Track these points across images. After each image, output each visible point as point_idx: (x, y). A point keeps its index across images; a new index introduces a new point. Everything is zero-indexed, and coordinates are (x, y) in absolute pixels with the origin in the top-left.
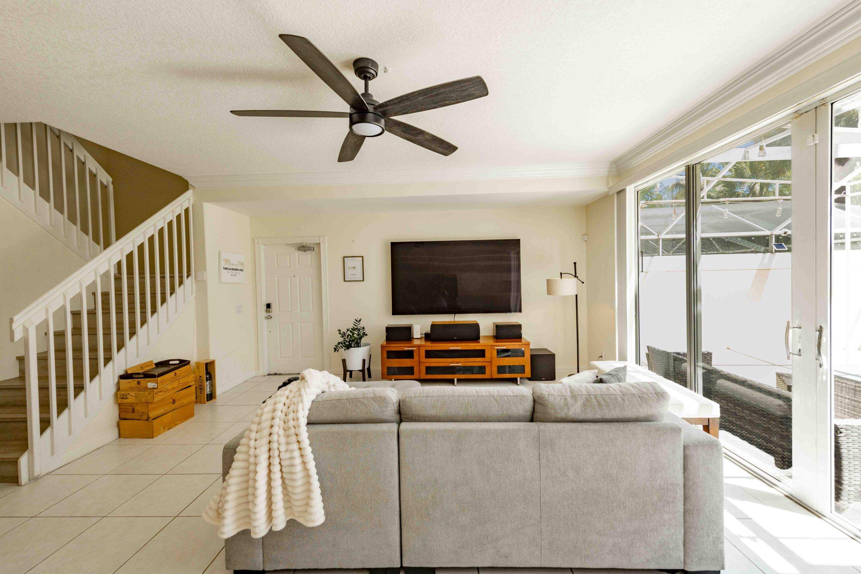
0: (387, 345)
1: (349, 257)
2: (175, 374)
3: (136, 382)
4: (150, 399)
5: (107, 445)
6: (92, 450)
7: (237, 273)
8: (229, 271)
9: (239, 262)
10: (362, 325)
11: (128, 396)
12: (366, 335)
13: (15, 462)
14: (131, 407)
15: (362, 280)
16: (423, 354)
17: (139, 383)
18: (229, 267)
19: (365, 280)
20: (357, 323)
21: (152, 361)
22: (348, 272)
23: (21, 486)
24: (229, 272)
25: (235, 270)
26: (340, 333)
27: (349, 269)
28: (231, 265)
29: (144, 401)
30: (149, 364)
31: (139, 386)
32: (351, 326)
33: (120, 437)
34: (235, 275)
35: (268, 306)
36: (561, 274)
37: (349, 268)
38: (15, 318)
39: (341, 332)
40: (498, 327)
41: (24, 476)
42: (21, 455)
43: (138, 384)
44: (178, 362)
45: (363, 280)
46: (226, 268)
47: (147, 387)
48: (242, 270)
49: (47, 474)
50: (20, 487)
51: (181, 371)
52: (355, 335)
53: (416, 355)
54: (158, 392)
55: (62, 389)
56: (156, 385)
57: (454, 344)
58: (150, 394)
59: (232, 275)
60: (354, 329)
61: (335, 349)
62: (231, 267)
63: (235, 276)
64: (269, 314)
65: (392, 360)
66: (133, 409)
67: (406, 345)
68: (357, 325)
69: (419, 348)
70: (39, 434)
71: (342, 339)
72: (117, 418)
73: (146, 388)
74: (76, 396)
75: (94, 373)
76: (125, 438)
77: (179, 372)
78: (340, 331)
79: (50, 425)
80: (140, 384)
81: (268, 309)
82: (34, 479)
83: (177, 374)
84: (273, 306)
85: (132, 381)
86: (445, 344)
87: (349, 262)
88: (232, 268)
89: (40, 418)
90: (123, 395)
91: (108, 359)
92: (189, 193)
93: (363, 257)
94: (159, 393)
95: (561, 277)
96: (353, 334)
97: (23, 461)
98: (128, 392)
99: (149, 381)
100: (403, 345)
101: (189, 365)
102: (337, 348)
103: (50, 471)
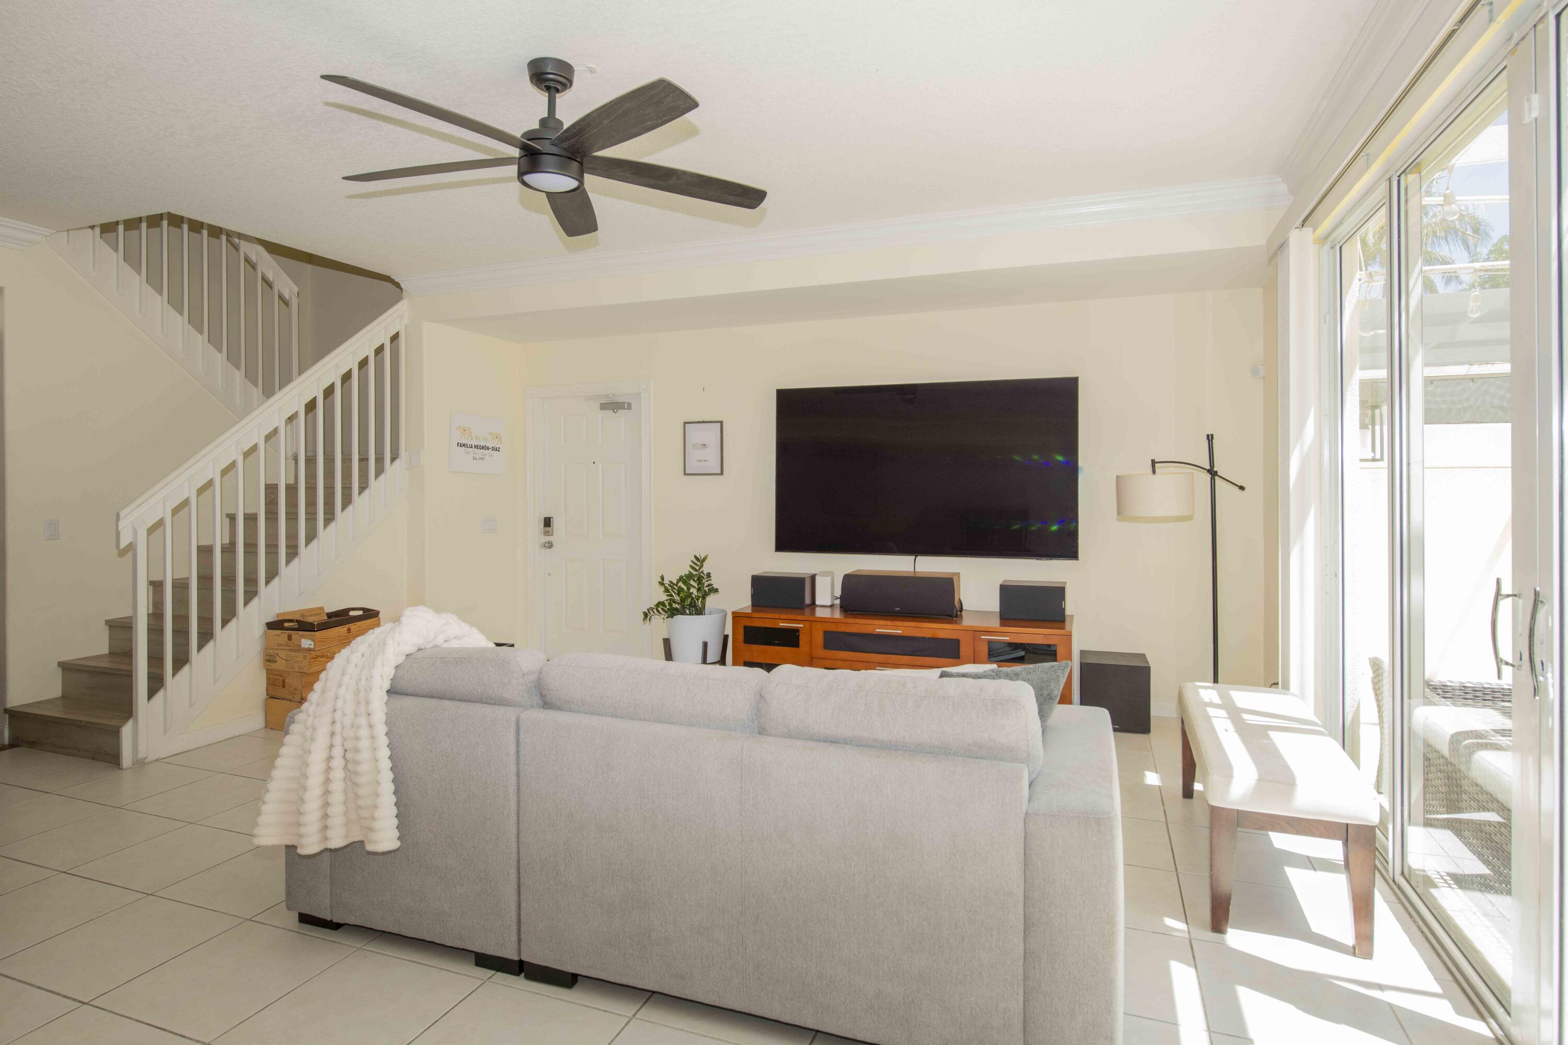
0: (755, 615)
1: (694, 423)
2: (349, 630)
3: (287, 636)
4: (305, 666)
5: (245, 735)
6: (222, 739)
7: (485, 455)
8: (470, 450)
9: (490, 433)
10: (706, 569)
11: (277, 659)
12: (716, 591)
13: (116, 733)
14: (281, 678)
15: (720, 472)
16: (819, 638)
17: (290, 638)
18: (469, 442)
19: (725, 473)
20: (699, 564)
21: (322, 608)
22: (694, 455)
23: (122, 769)
24: (469, 453)
25: (483, 448)
26: (662, 584)
27: (693, 449)
28: (474, 439)
29: (297, 670)
30: (316, 612)
31: (290, 643)
32: (685, 570)
33: (266, 727)
34: (481, 458)
35: (548, 522)
36: (1154, 463)
37: (694, 446)
38: (122, 514)
39: (666, 582)
40: (1009, 593)
41: (127, 758)
42: (125, 723)
43: (288, 639)
44: (361, 613)
45: (722, 473)
46: (464, 445)
47: (301, 646)
48: (497, 450)
49: (157, 760)
50: (121, 771)
51: (360, 626)
52: (692, 590)
53: (803, 639)
54: (317, 657)
55: (181, 632)
56: (312, 643)
57: (889, 623)
58: (305, 658)
59: (475, 459)
60: (690, 576)
61: (646, 615)
62: (474, 443)
63: (481, 461)
64: (548, 539)
65: (755, 647)
66: (284, 682)
67: (784, 616)
68: (698, 568)
69: (811, 625)
70: (147, 700)
71: (664, 597)
72: (263, 695)
73: (299, 649)
74: (200, 647)
75: (229, 614)
76: (272, 729)
77: (356, 627)
78: (662, 578)
79: (163, 686)
80: (291, 640)
81: (547, 529)
82: (140, 764)
83: (352, 631)
84: (555, 523)
85: (282, 633)
86: (869, 621)
87: (697, 435)
88: (476, 444)
89: (149, 673)
90: (270, 656)
91: (251, 594)
92: (402, 308)
93: (721, 423)
94: (320, 659)
95: (1154, 472)
96: (689, 586)
97: (126, 731)
98: (276, 652)
99: (303, 637)
100: (776, 616)
101: (376, 619)
102: (650, 613)
103: (162, 756)
